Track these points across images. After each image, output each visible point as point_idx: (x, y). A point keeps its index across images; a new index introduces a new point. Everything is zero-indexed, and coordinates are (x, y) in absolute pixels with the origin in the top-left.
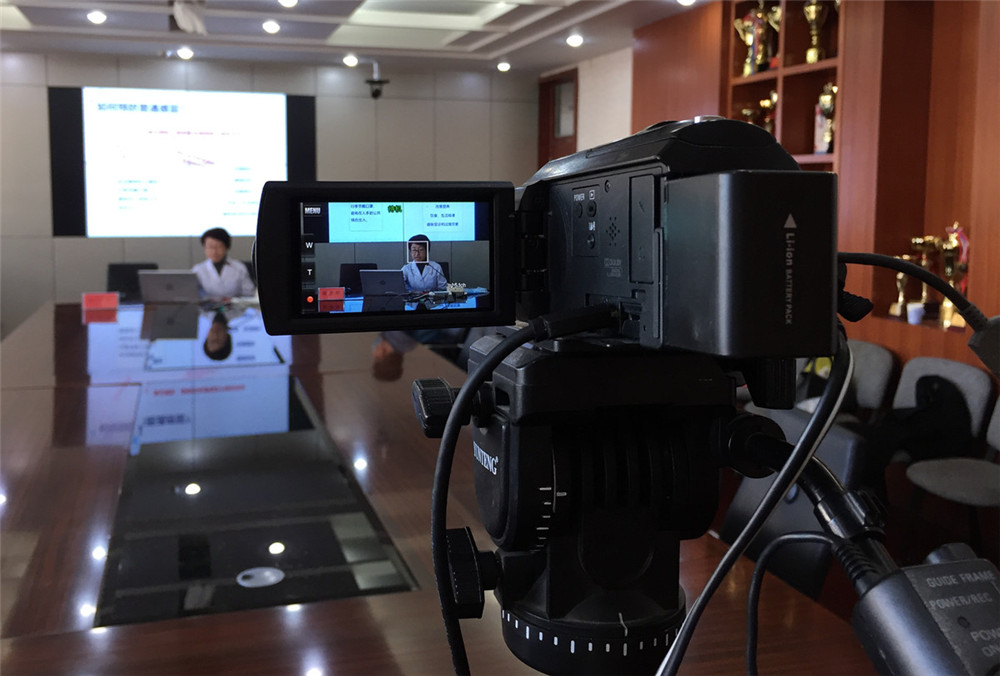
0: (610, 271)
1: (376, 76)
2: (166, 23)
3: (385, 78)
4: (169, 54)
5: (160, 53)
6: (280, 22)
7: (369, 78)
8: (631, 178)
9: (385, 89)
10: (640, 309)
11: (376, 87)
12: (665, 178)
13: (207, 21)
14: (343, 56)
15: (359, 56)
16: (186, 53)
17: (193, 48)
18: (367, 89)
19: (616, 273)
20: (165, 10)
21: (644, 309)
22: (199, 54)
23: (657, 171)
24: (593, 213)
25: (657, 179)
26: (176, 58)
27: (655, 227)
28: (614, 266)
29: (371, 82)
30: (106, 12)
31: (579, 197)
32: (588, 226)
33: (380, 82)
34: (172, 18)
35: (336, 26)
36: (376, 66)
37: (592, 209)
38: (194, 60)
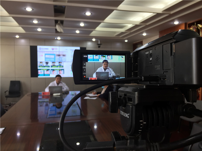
0: (156, 68)
1: (99, 43)
2: (55, 31)
3: (101, 43)
4: (55, 38)
5: (53, 38)
6: (80, 30)
7: (98, 43)
8: (163, 45)
9: (101, 46)
10: (166, 77)
11: (99, 45)
12: (174, 43)
13: (64, 30)
14: (92, 39)
15: (96, 39)
16: (59, 38)
17: (61, 37)
18: (97, 46)
19: (158, 68)
20: (54, 27)
21: (167, 76)
22: (62, 39)
23: (172, 42)
24: (151, 56)
25: (171, 44)
26: (57, 40)
27: (171, 56)
28: (158, 67)
29: (98, 44)
30: (42, 28)
31: (147, 53)
32: (150, 59)
33: (100, 44)
34: (56, 30)
35: (92, 31)
36: (99, 41)
37: (151, 55)
38: (61, 40)
